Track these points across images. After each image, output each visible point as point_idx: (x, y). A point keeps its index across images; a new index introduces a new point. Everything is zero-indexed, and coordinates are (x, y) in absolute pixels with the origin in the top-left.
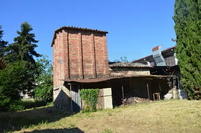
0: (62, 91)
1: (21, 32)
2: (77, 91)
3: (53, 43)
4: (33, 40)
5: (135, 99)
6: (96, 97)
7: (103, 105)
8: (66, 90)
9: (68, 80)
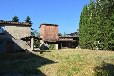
0: (43, 44)
1: (26, 20)
2: (48, 44)
3: (40, 27)
4: (31, 23)
5: (66, 48)
6: (53, 46)
7: (55, 48)
8: (45, 44)
9: (45, 41)
